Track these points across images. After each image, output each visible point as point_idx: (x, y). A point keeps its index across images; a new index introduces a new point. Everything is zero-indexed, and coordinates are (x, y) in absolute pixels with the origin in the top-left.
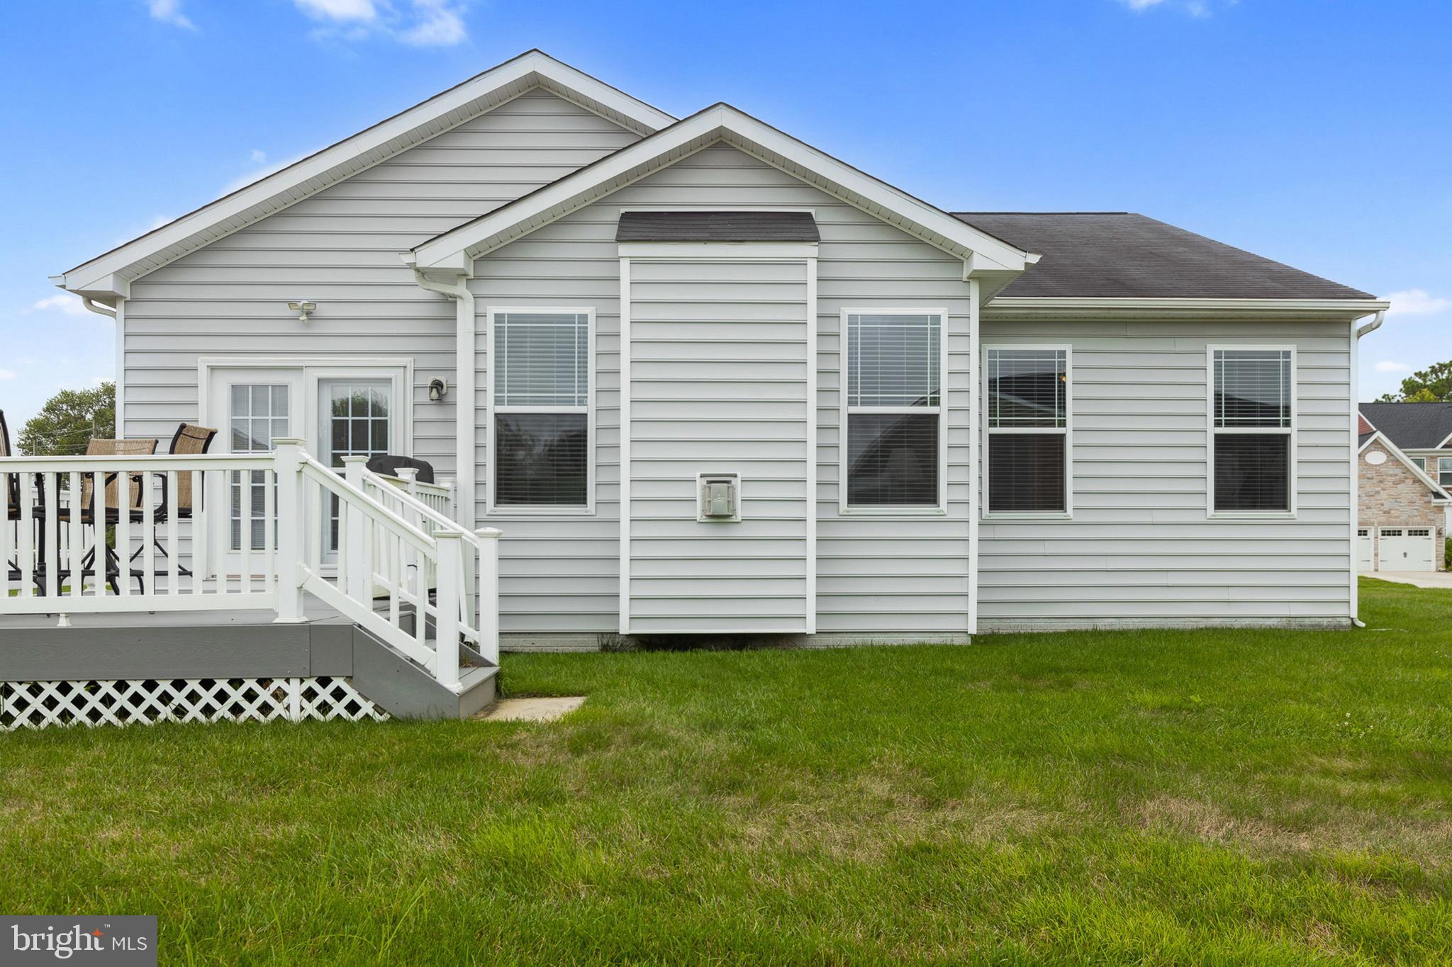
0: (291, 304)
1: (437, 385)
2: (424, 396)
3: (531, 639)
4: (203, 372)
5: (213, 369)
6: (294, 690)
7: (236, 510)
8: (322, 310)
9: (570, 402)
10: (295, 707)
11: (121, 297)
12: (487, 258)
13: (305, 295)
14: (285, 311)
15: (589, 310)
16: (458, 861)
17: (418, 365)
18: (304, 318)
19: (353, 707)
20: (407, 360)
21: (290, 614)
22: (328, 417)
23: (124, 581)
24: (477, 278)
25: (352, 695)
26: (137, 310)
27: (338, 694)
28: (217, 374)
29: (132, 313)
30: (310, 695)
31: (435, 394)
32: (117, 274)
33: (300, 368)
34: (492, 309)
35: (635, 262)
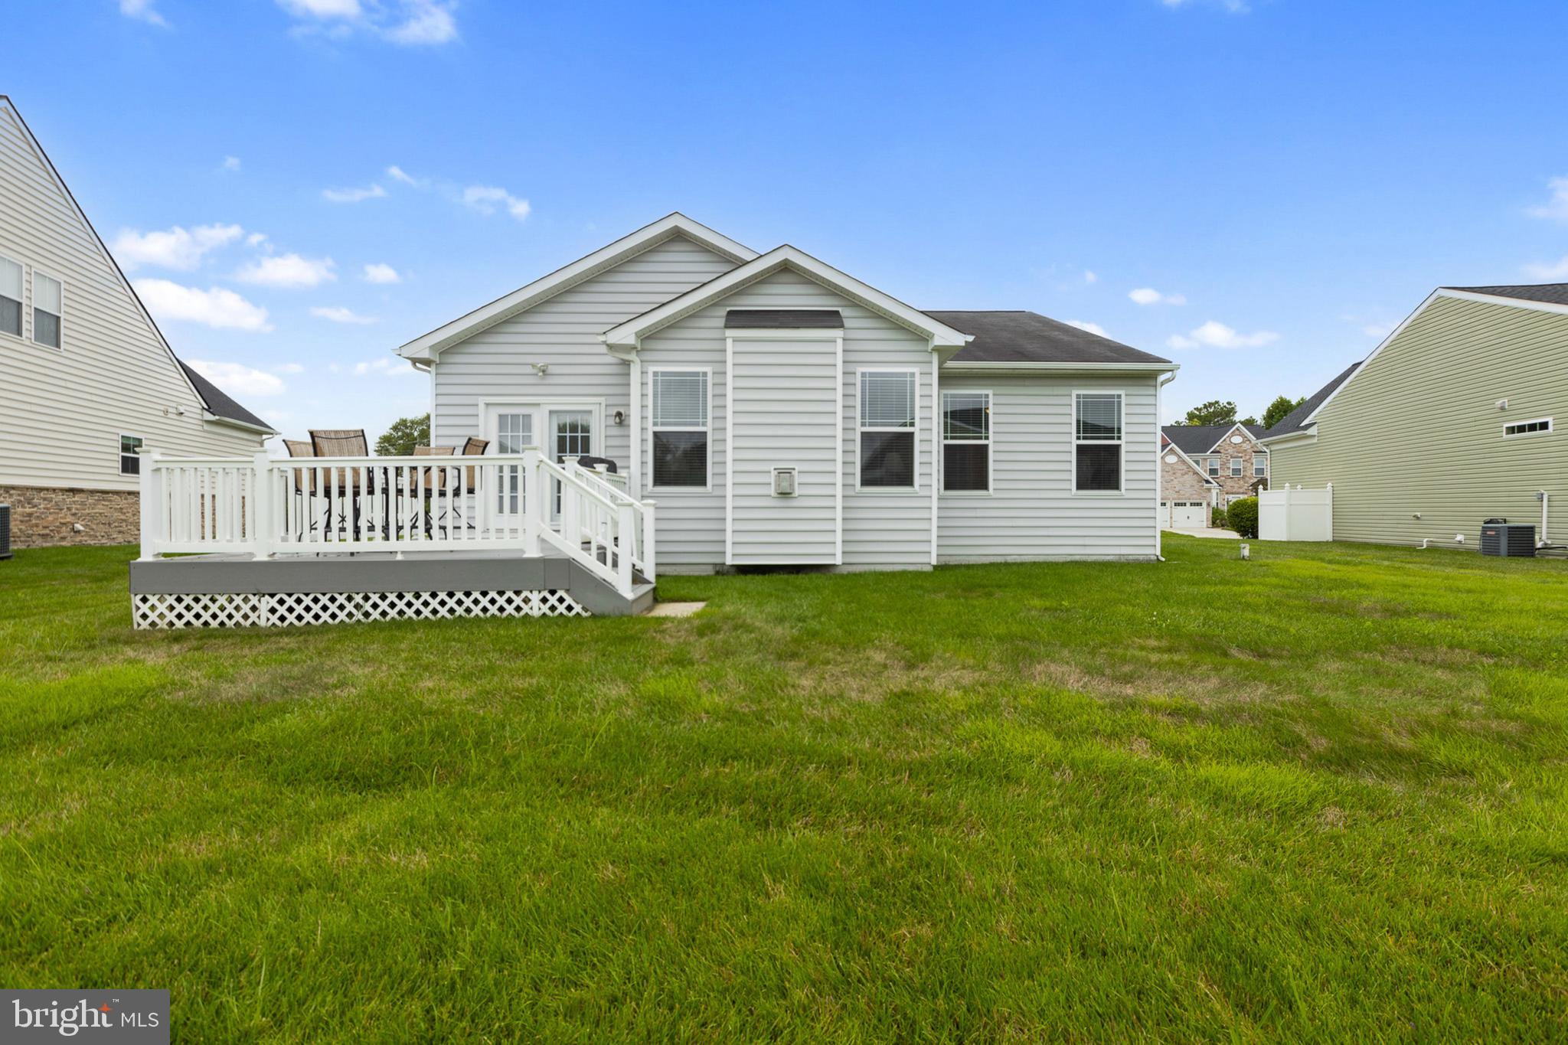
0: (533, 366)
1: (619, 414)
2: (612, 421)
3: (674, 567)
4: (482, 406)
5: (487, 405)
6: (535, 597)
7: (501, 490)
8: (552, 369)
9: (697, 424)
10: (536, 607)
11: (434, 362)
12: (648, 338)
13: (541, 361)
14: (529, 370)
15: (708, 369)
16: (631, 701)
17: (608, 403)
18: (541, 374)
19: (570, 608)
20: (602, 400)
21: (533, 552)
22: (555, 434)
23: (435, 531)
24: (643, 350)
25: (569, 600)
26: (445, 369)
27: (561, 600)
28: (490, 407)
29: (440, 371)
30: (544, 600)
31: (617, 420)
32: (432, 347)
33: (539, 404)
34: (652, 369)
35: (735, 340)
